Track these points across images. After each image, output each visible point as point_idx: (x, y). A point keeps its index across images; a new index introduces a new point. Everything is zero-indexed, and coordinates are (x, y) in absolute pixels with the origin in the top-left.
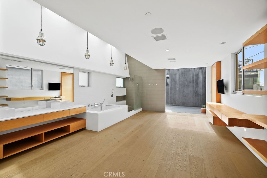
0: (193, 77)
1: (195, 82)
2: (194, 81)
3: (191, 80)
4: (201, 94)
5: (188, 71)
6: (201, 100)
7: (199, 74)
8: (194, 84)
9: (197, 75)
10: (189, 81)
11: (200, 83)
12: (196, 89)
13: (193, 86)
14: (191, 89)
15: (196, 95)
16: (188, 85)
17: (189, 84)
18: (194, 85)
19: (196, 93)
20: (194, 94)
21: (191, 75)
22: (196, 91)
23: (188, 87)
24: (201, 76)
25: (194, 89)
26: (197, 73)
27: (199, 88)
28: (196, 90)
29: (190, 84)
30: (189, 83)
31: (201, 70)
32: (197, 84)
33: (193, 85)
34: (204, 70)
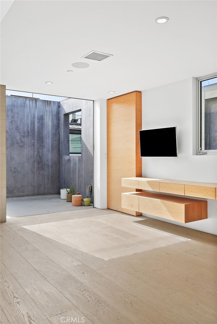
0: (33, 123)
1: (36, 134)
2: (34, 131)
3: (28, 129)
4: (50, 165)
5: (22, 106)
6: (50, 177)
7: (45, 117)
8: (36, 139)
9: (41, 119)
10: (24, 133)
11: (48, 138)
12: (39, 152)
13: (34, 145)
14: (27, 151)
15: (38, 168)
16: (22, 142)
17: (23, 139)
18: (36, 141)
19: (38, 163)
20: (36, 165)
21: (28, 116)
22: (40, 157)
23: (21, 147)
24: (49, 122)
25: (34, 152)
26: (41, 114)
27: (45, 150)
28: (40, 155)
29: (25, 140)
30: (24, 136)
31: (48, 108)
32: (41, 139)
33: (33, 141)
34: (55, 108)
